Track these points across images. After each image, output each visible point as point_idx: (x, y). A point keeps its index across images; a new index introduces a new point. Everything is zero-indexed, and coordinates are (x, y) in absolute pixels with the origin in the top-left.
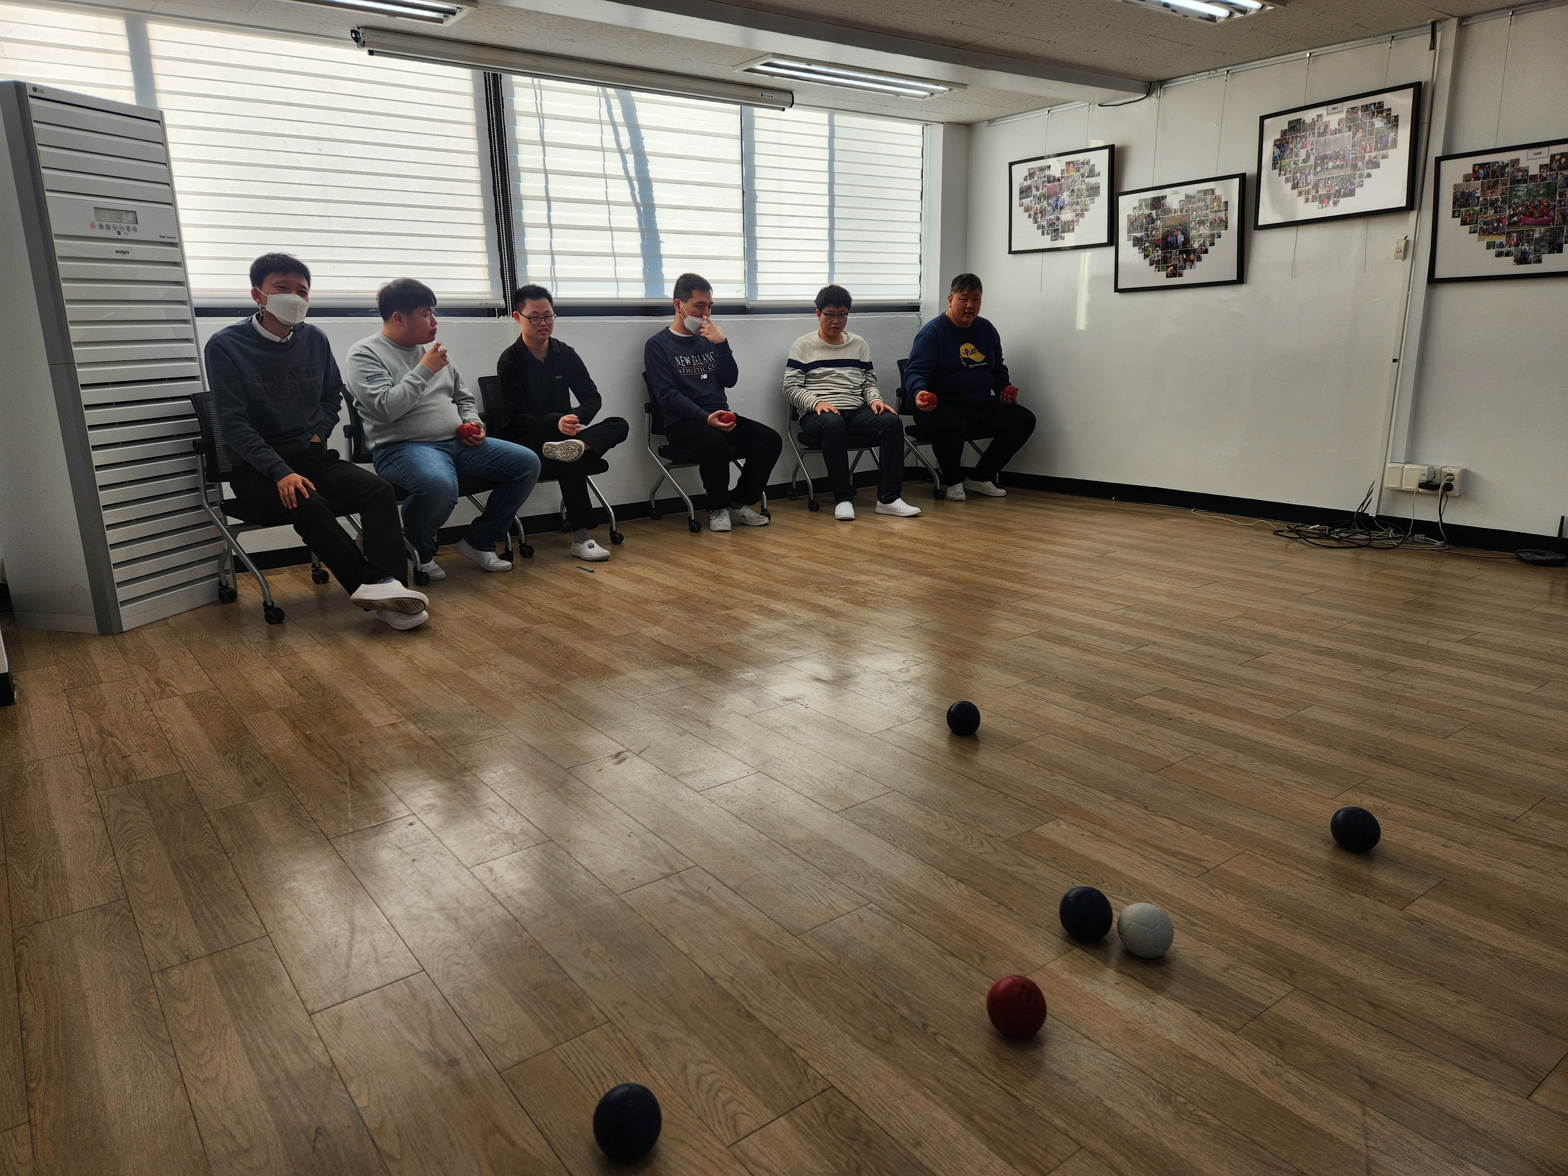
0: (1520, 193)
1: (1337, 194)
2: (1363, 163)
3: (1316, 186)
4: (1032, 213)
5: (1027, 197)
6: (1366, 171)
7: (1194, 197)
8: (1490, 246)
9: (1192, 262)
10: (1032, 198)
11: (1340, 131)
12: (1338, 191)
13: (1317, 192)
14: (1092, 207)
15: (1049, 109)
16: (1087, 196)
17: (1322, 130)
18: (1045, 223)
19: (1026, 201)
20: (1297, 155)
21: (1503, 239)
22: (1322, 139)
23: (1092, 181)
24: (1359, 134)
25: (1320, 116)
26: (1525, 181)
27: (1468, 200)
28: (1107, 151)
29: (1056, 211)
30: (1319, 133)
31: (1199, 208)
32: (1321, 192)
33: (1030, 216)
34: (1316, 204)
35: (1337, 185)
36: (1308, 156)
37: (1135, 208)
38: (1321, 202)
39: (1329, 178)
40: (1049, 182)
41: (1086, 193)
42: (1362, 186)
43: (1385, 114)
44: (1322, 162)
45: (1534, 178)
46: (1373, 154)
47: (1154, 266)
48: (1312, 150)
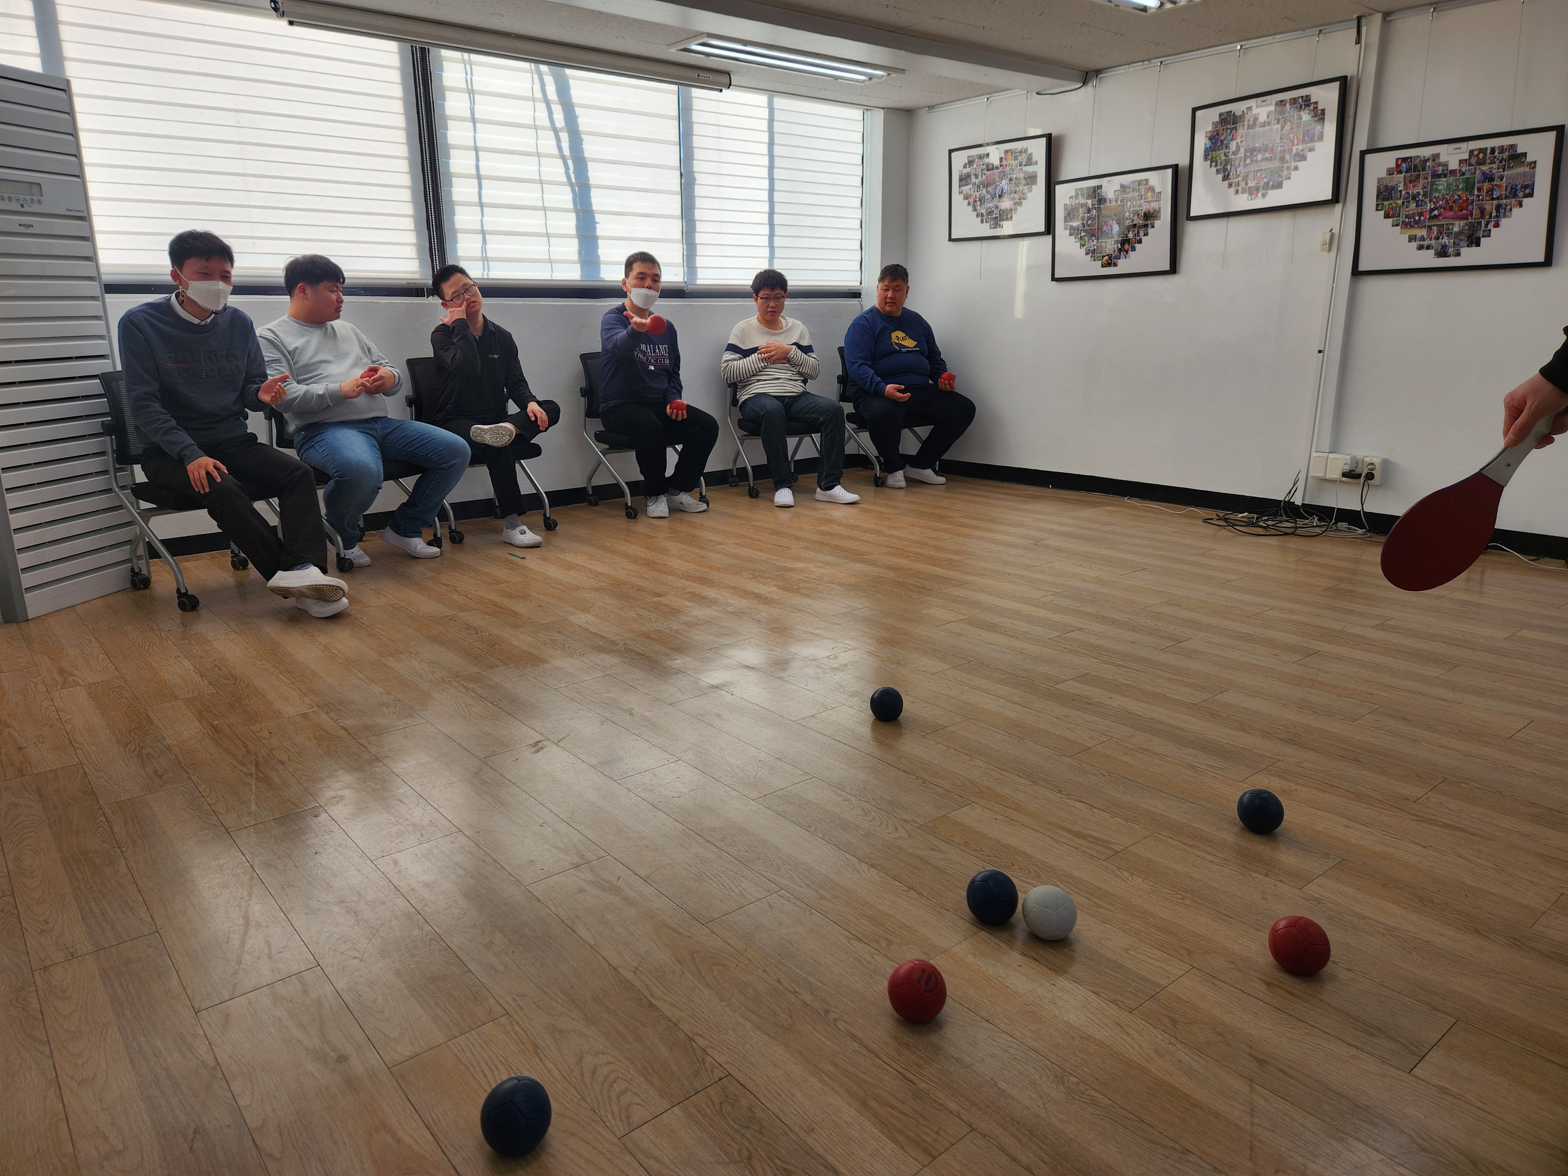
0: (1440, 188)
1: (1266, 187)
2: (1291, 156)
3: (1246, 178)
4: (971, 200)
5: (966, 185)
6: (1293, 164)
7: (1129, 187)
8: (1412, 239)
9: (1127, 252)
10: (971, 186)
11: (1269, 124)
12: (1267, 184)
13: (1247, 184)
14: (1029, 195)
15: (988, 96)
16: (1025, 185)
17: (1251, 123)
18: (984, 211)
19: (966, 189)
20: (1227, 147)
21: (1423, 232)
22: (1252, 131)
23: (1030, 169)
24: (1288, 127)
25: (1249, 108)
26: (1445, 176)
27: (1390, 193)
28: (1044, 140)
29: (995, 199)
30: (1248, 125)
31: (1133, 198)
32: (1251, 184)
33: (969, 204)
34: (1246, 195)
35: (1266, 177)
36: (1238, 147)
37: (1071, 197)
38: (1251, 194)
39: (1258, 171)
40: (988, 170)
41: (1024, 182)
42: (1289, 178)
43: (1312, 107)
44: (1252, 154)
45: (1453, 172)
46: (1300, 147)
47: (1089, 256)
48: (1242, 142)
